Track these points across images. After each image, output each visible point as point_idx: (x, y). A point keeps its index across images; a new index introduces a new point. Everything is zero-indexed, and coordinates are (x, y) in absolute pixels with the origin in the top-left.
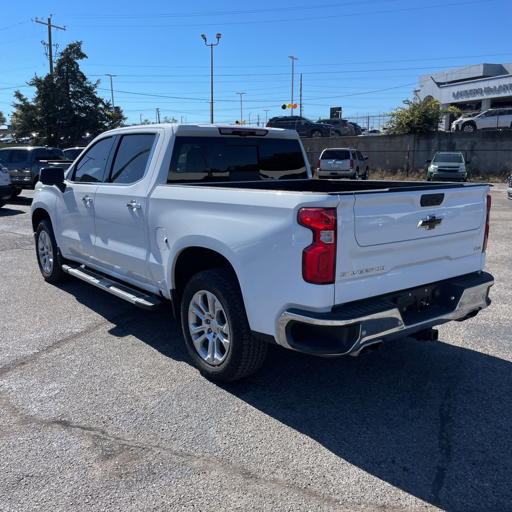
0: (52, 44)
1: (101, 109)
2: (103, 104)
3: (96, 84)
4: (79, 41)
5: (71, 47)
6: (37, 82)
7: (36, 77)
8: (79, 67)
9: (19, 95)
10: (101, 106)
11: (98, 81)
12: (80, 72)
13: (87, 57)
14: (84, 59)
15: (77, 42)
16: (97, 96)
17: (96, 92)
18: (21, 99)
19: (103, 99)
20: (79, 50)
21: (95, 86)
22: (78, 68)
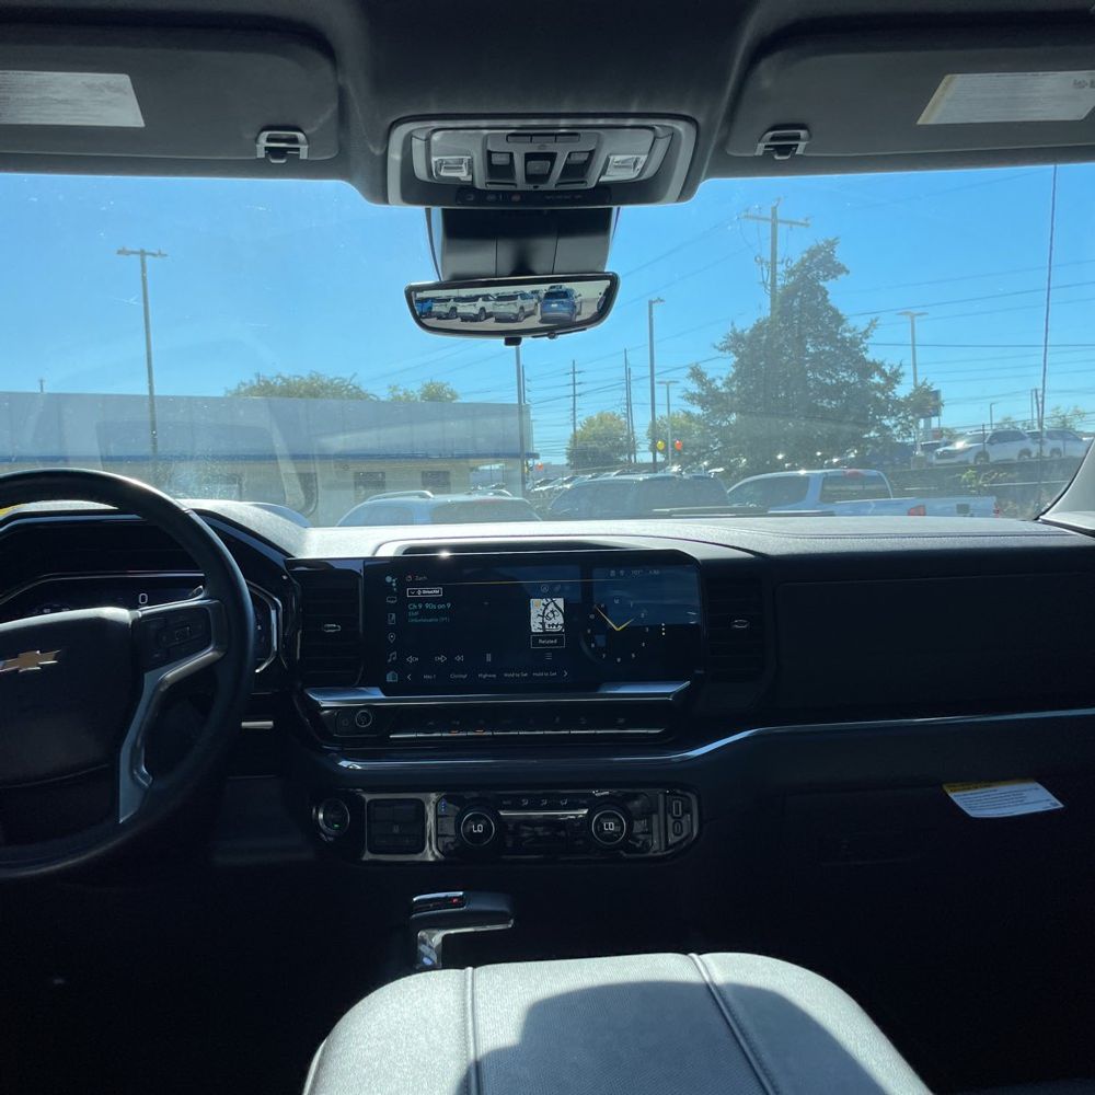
0: (779, 260)
1: (877, 386)
2: (883, 374)
3: (866, 331)
4: (830, 239)
5: (812, 254)
6: (735, 342)
7: (734, 331)
8: (829, 297)
9: (697, 375)
10: (877, 379)
11: (873, 324)
12: (831, 308)
13: (848, 272)
14: (841, 277)
15: (827, 242)
16: (869, 357)
17: (865, 349)
18: (701, 381)
19: (882, 363)
20: (829, 258)
21: (866, 334)
22: (825, 299)
